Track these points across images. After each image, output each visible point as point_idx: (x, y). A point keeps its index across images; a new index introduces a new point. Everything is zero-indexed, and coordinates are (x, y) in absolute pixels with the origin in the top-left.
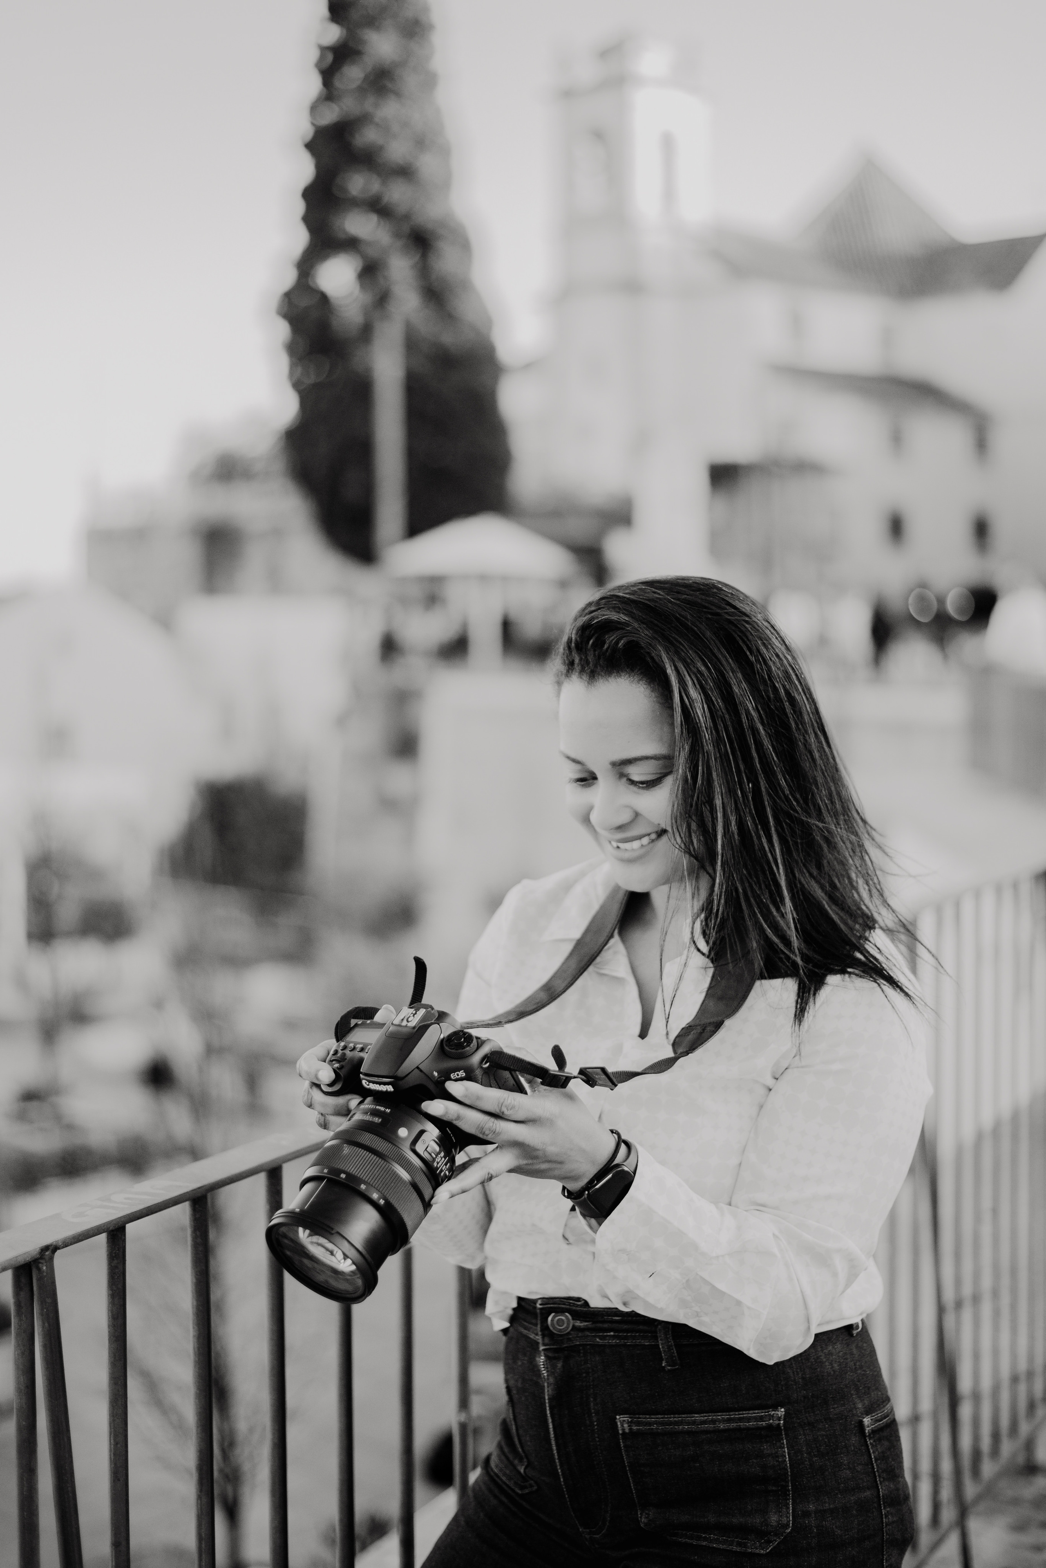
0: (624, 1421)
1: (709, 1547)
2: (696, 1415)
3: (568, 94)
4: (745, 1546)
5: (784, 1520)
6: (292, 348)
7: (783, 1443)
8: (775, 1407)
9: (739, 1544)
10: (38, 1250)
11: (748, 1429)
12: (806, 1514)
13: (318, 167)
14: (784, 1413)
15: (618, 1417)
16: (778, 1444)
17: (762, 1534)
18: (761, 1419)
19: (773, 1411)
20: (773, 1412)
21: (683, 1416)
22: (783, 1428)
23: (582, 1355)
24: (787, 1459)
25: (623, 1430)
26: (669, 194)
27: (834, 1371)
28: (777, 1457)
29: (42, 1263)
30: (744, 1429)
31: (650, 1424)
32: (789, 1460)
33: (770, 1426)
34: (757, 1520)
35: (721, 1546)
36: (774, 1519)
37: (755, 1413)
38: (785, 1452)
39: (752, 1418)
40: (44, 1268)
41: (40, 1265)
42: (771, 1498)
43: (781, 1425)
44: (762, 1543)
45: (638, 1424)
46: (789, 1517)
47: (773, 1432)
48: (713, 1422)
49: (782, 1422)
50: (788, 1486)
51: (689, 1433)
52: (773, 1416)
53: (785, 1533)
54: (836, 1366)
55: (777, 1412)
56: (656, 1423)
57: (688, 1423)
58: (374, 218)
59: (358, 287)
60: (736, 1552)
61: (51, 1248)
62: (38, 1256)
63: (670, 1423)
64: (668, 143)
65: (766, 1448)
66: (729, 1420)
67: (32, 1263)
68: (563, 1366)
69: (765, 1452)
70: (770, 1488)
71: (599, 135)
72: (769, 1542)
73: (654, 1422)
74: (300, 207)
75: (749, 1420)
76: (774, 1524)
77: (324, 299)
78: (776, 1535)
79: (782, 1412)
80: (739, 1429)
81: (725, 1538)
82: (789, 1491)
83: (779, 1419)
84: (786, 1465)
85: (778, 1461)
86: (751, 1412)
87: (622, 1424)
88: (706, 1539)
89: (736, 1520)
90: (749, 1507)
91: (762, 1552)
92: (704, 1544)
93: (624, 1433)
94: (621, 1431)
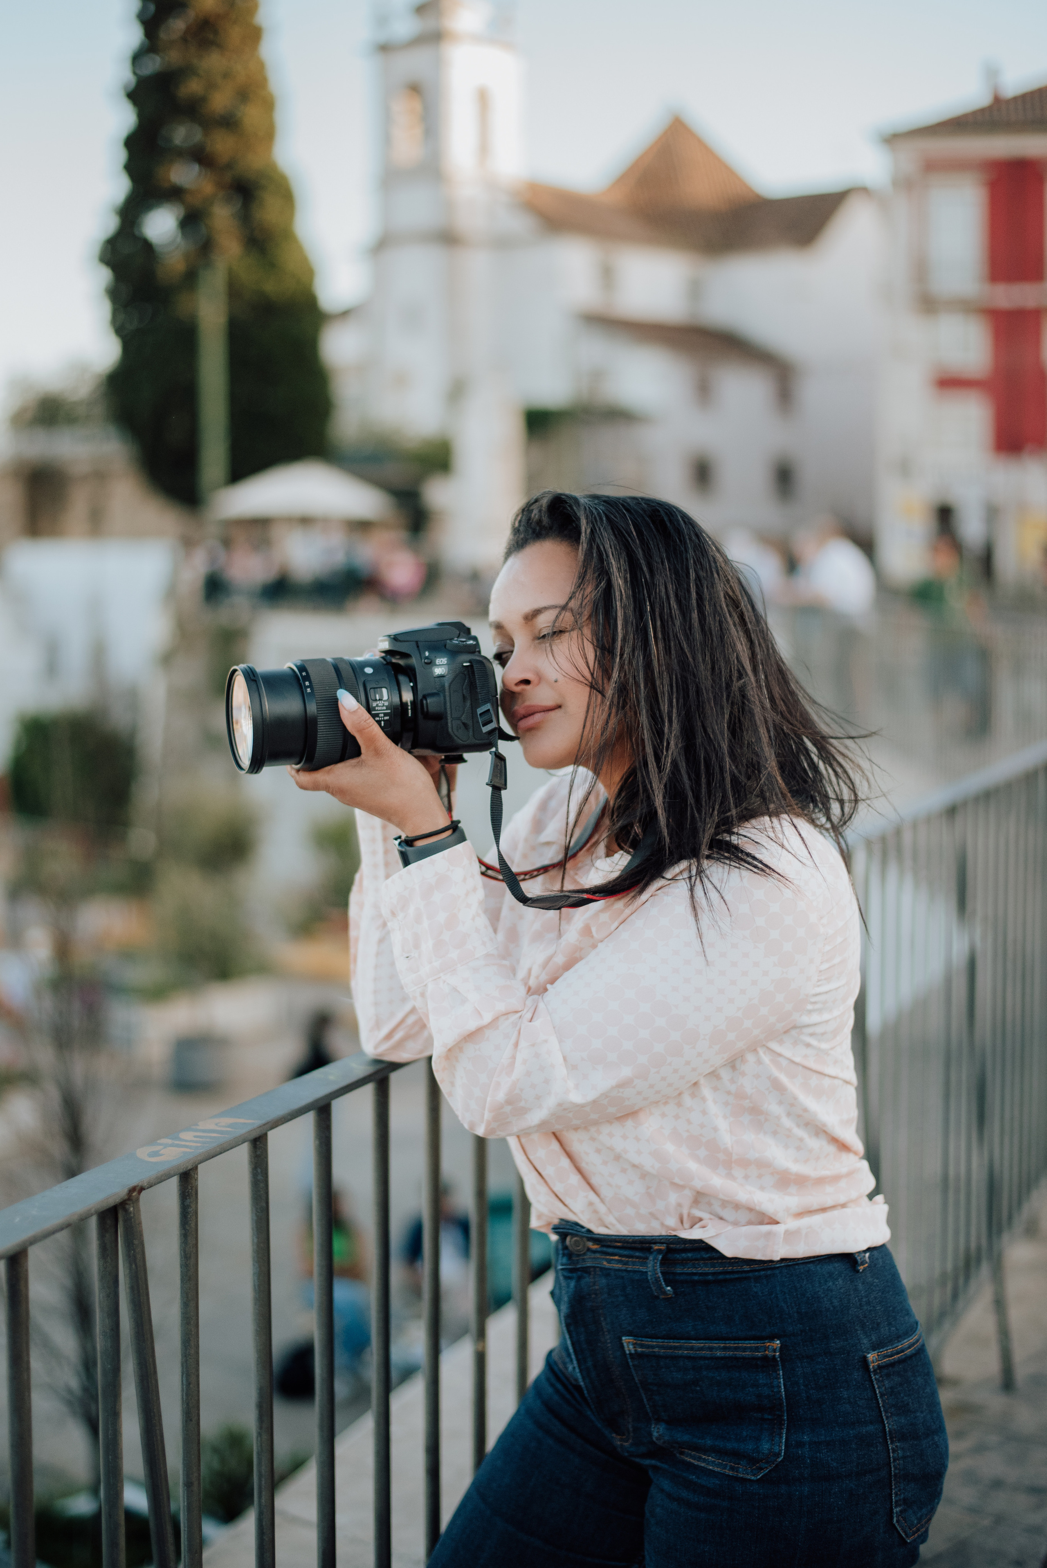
0: (629, 1342)
1: (706, 1468)
2: (694, 1342)
3: (385, 48)
4: (738, 1471)
5: (776, 1449)
6: (114, 294)
7: (779, 1374)
8: (772, 1338)
9: (732, 1469)
11: (744, 1358)
12: (800, 1444)
13: (141, 115)
14: (779, 1345)
15: (624, 1338)
16: (774, 1374)
17: (754, 1461)
18: (757, 1349)
19: (768, 1342)
20: (768, 1344)
21: (682, 1341)
22: (779, 1359)
23: (591, 1276)
24: (783, 1390)
25: (629, 1350)
26: (484, 148)
27: (834, 1307)
28: (773, 1387)
30: (740, 1358)
31: (653, 1347)
32: (785, 1391)
33: (765, 1358)
34: (750, 1446)
35: (716, 1469)
36: (765, 1446)
37: (750, 1344)
38: (780, 1382)
39: (747, 1348)
42: (766, 1426)
43: (777, 1357)
44: (754, 1469)
45: (642, 1346)
46: (780, 1446)
47: (768, 1363)
48: (711, 1349)
49: (778, 1354)
50: (783, 1416)
51: (689, 1358)
52: (768, 1347)
53: (777, 1461)
54: (836, 1302)
55: (772, 1344)
56: (658, 1346)
57: (687, 1349)
58: (196, 168)
59: (180, 235)
60: (729, 1476)
63: (671, 1348)
64: (483, 99)
65: (762, 1379)
66: (725, 1349)
68: (576, 1287)
69: (761, 1381)
70: (766, 1416)
71: (415, 89)
72: (761, 1469)
73: (656, 1346)
74: (121, 155)
75: (745, 1349)
76: (766, 1452)
77: (147, 246)
78: (767, 1462)
79: (778, 1344)
80: (736, 1358)
81: (720, 1461)
82: (784, 1420)
83: (774, 1351)
84: (782, 1396)
85: (773, 1391)
86: (747, 1342)
87: (628, 1345)
88: (704, 1460)
89: (729, 1446)
90: (745, 1433)
91: (753, 1478)
92: (703, 1465)
93: (630, 1354)
94: (627, 1352)
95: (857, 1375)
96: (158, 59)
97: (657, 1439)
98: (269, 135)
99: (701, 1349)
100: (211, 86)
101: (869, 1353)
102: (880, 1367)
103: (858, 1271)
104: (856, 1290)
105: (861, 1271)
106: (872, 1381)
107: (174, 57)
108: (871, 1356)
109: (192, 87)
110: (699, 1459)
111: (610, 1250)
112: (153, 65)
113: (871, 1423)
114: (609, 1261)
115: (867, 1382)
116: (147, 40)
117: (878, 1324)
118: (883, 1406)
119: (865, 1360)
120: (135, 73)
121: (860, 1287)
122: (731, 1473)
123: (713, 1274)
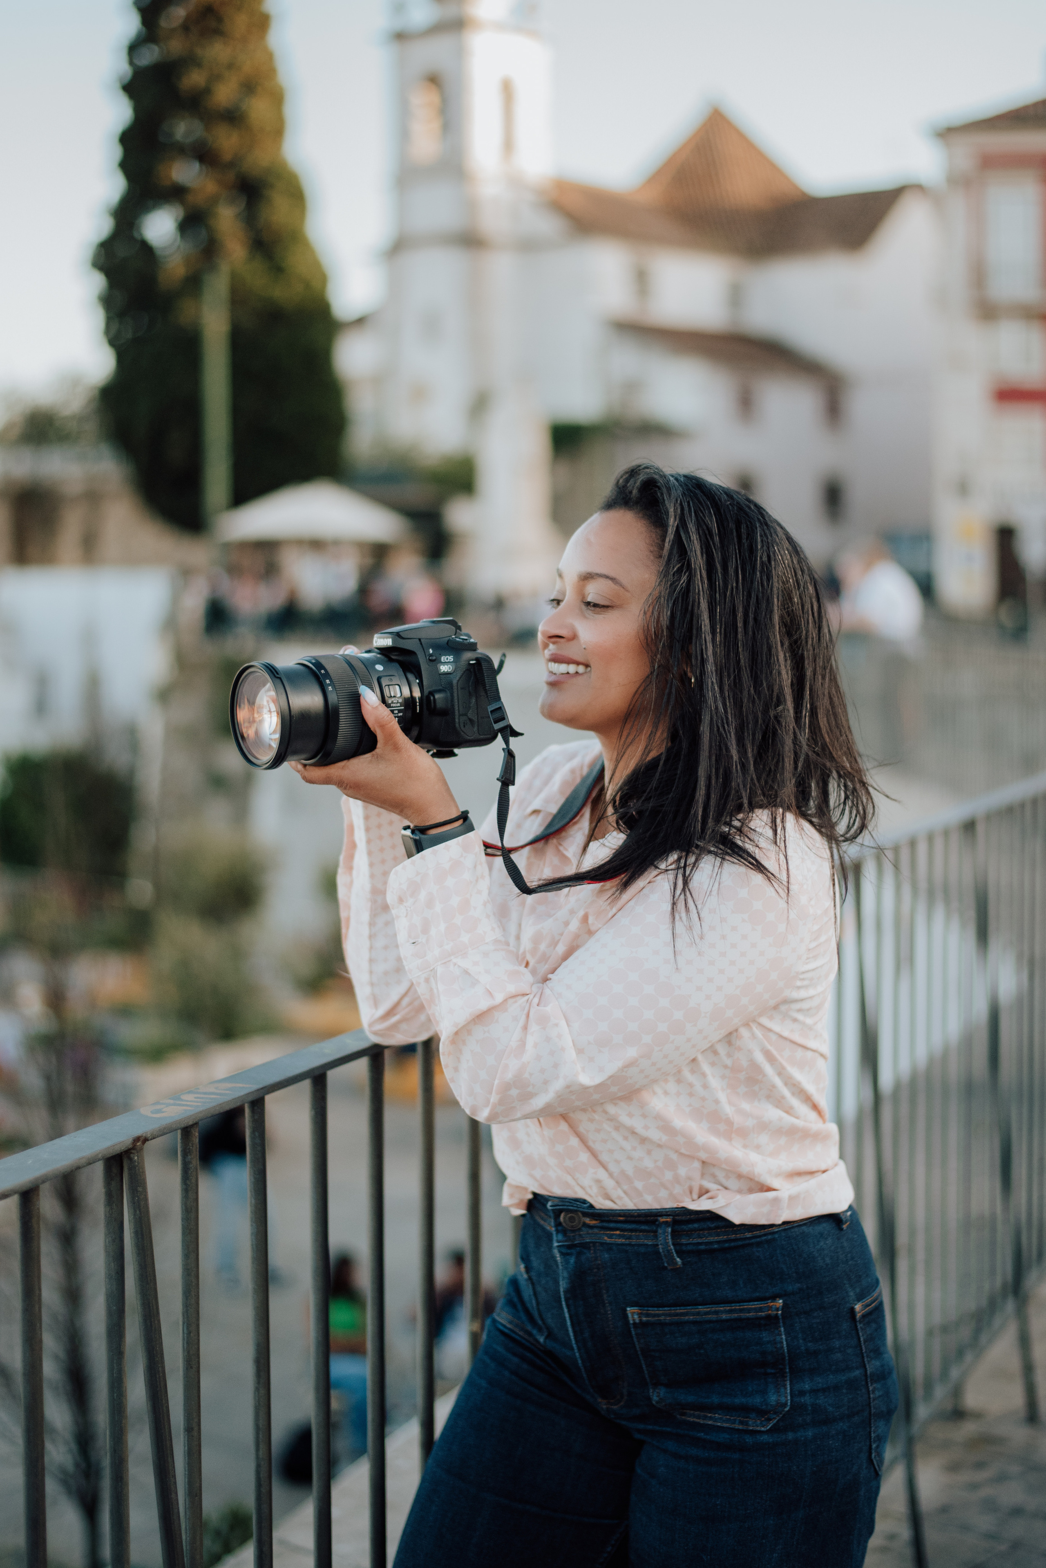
0: (634, 1313)
1: (714, 1425)
2: (700, 1307)
4: (747, 1424)
5: (783, 1400)
7: (780, 1331)
8: (774, 1298)
9: (741, 1423)
10: (131, 1140)
11: (748, 1319)
12: (802, 1393)
14: (781, 1304)
15: (628, 1309)
16: (776, 1332)
17: (763, 1413)
18: (760, 1310)
19: (772, 1302)
20: (772, 1304)
21: (688, 1308)
22: (780, 1317)
23: (592, 1252)
24: (785, 1346)
25: (634, 1320)
27: (827, 1265)
28: (776, 1343)
29: (134, 1153)
30: (745, 1319)
31: (658, 1315)
32: (787, 1346)
33: (768, 1317)
34: (757, 1400)
35: (725, 1425)
36: (773, 1398)
37: (754, 1305)
38: (782, 1338)
39: (753, 1309)
40: (136, 1158)
41: (132, 1155)
42: (770, 1380)
43: (779, 1315)
44: (763, 1421)
45: (647, 1315)
46: (786, 1397)
47: (771, 1321)
48: (716, 1313)
49: (780, 1312)
50: (785, 1369)
51: (694, 1323)
52: (771, 1307)
53: (783, 1411)
54: (828, 1260)
55: (775, 1304)
56: (663, 1315)
57: (693, 1314)
60: (738, 1430)
61: (142, 1139)
62: (131, 1146)
63: (677, 1315)
65: (765, 1336)
66: (731, 1311)
67: (123, 1153)
68: (575, 1262)
69: (764, 1339)
70: (769, 1371)
72: (769, 1420)
73: (662, 1314)
75: (749, 1311)
76: (774, 1403)
78: (775, 1413)
79: (780, 1303)
80: (740, 1320)
81: (728, 1417)
82: (786, 1373)
83: (777, 1309)
84: (784, 1351)
85: (776, 1348)
86: (752, 1303)
87: (633, 1316)
88: (711, 1418)
89: (738, 1401)
90: (750, 1389)
91: (763, 1429)
92: (710, 1423)
93: (635, 1324)
94: (631, 1322)
95: (846, 1326)
96: (156, 48)
97: (657, 1402)
98: (278, 131)
99: (707, 1313)
100: (215, 78)
101: (856, 1305)
102: (864, 1316)
103: (842, 1229)
104: (842, 1247)
105: (845, 1229)
106: (857, 1330)
107: (176, 46)
108: (858, 1307)
109: (194, 79)
110: (705, 1417)
111: (612, 1225)
112: (150, 56)
113: (857, 1368)
114: (610, 1236)
115: (853, 1332)
116: (144, 28)
117: (860, 1276)
118: (866, 1352)
119: (852, 1311)
120: (131, 63)
121: (845, 1244)
122: (741, 1427)
123: (718, 1242)
